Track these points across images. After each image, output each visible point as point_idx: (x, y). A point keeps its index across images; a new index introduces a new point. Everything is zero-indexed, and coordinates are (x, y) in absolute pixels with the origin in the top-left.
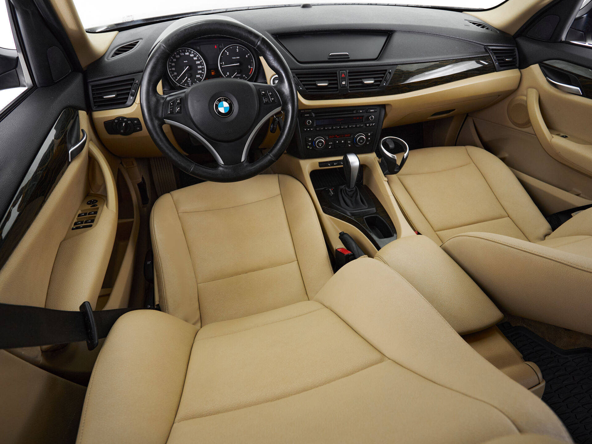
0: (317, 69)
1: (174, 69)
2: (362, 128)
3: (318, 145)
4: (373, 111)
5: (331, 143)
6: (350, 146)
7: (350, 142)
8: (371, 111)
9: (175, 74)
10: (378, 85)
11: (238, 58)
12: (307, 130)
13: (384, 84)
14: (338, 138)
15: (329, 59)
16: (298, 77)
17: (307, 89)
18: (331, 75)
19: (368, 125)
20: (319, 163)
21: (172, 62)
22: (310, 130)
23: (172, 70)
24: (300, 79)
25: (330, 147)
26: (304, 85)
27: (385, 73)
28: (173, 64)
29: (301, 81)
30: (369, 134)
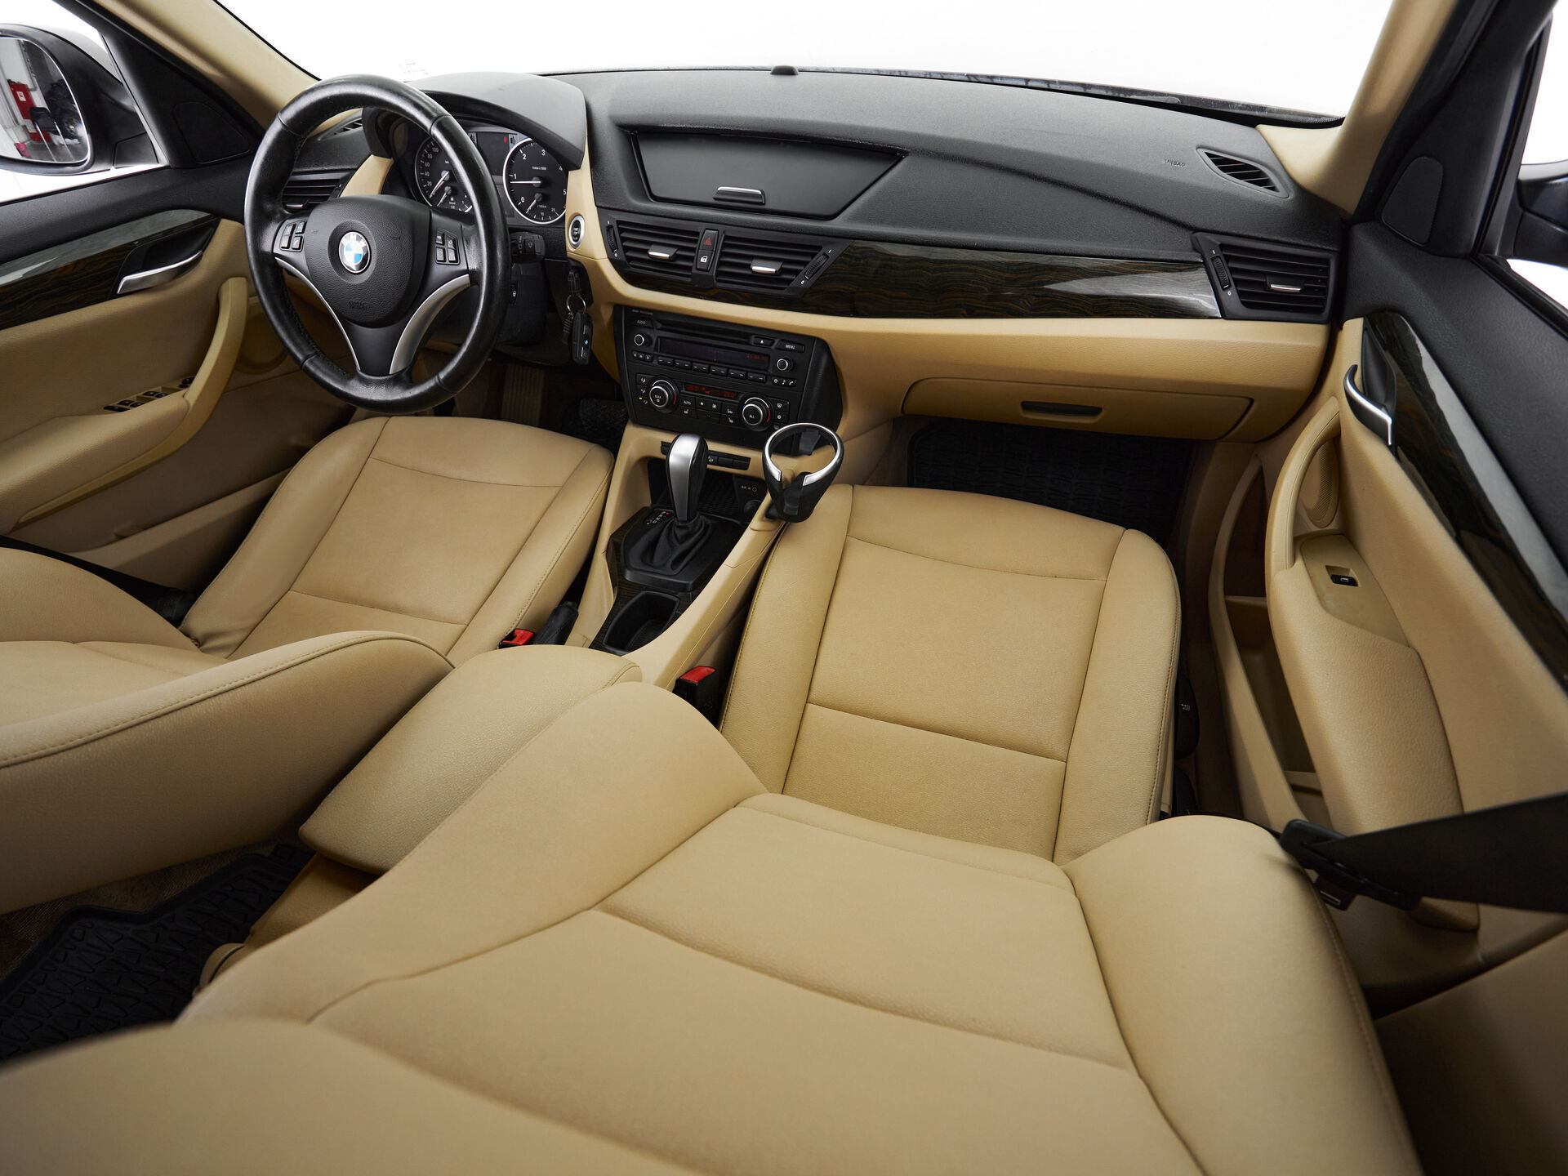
0: (665, 217)
1: (427, 174)
2: (763, 384)
3: (655, 400)
4: (792, 347)
5: (689, 403)
6: (731, 421)
7: (731, 412)
8: (787, 346)
9: (430, 184)
10: (789, 281)
11: (543, 168)
12: (638, 358)
13: (803, 282)
14: (707, 394)
15: (715, 199)
16: (619, 228)
17: (630, 259)
18: (683, 236)
19: (776, 381)
20: (662, 442)
21: (426, 159)
22: (644, 359)
23: (424, 176)
24: (623, 235)
25: (686, 412)
26: (626, 249)
27: (816, 254)
28: (427, 165)
29: (623, 239)
30: (779, 406)
